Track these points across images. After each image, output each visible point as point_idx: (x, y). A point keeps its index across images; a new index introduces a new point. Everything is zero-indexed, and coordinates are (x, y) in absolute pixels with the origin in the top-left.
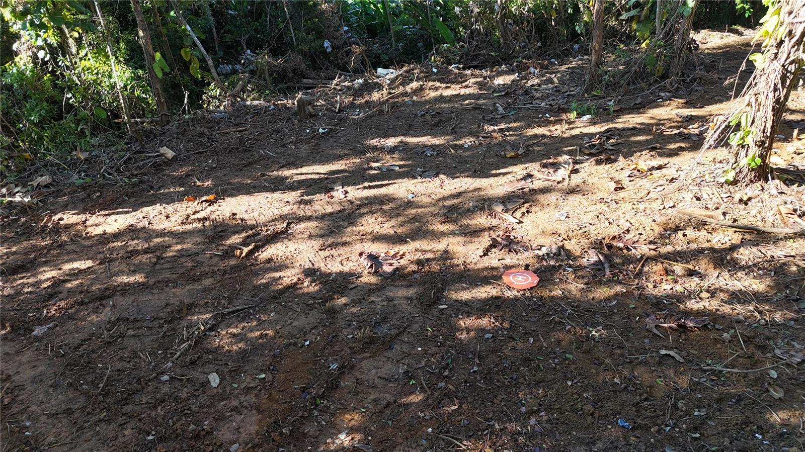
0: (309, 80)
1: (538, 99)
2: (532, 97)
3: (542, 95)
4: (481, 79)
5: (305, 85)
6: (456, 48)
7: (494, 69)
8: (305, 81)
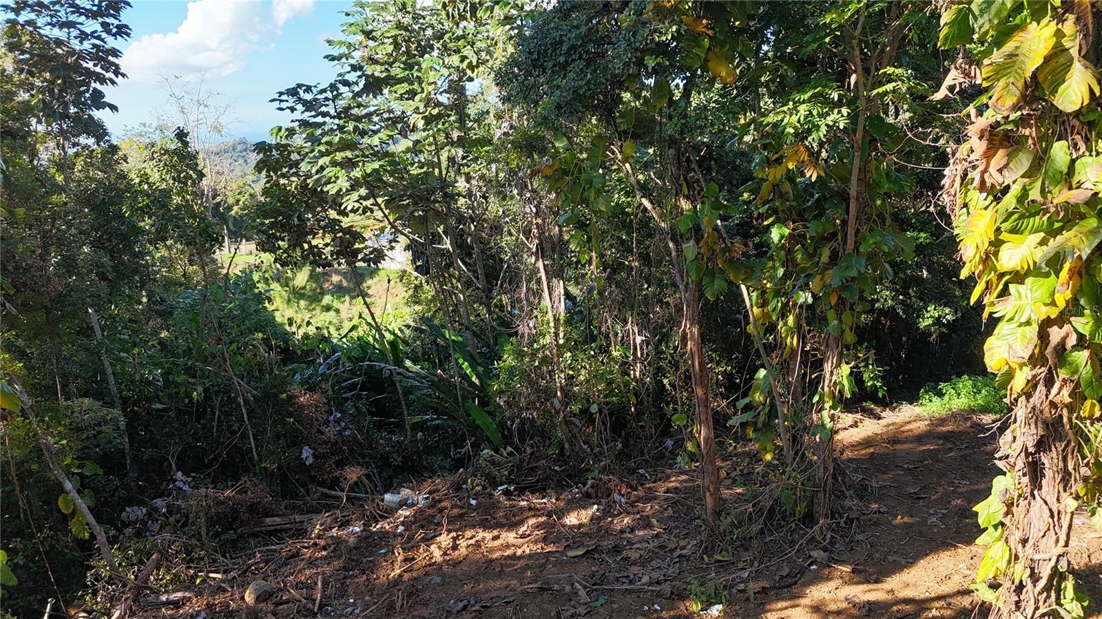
0: (275, 518)
1: (635, 563)
2: (626, 559)
3: (641, 556)
4: (544, 519)
5: (268, 528)
6: (502, 455)
7: (562, 497)
8: (268, 520)
